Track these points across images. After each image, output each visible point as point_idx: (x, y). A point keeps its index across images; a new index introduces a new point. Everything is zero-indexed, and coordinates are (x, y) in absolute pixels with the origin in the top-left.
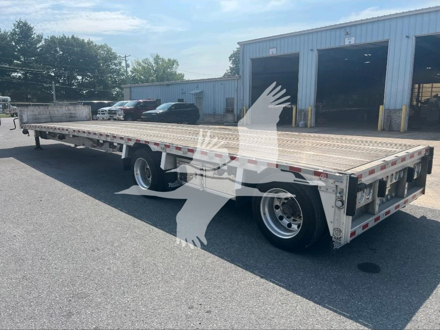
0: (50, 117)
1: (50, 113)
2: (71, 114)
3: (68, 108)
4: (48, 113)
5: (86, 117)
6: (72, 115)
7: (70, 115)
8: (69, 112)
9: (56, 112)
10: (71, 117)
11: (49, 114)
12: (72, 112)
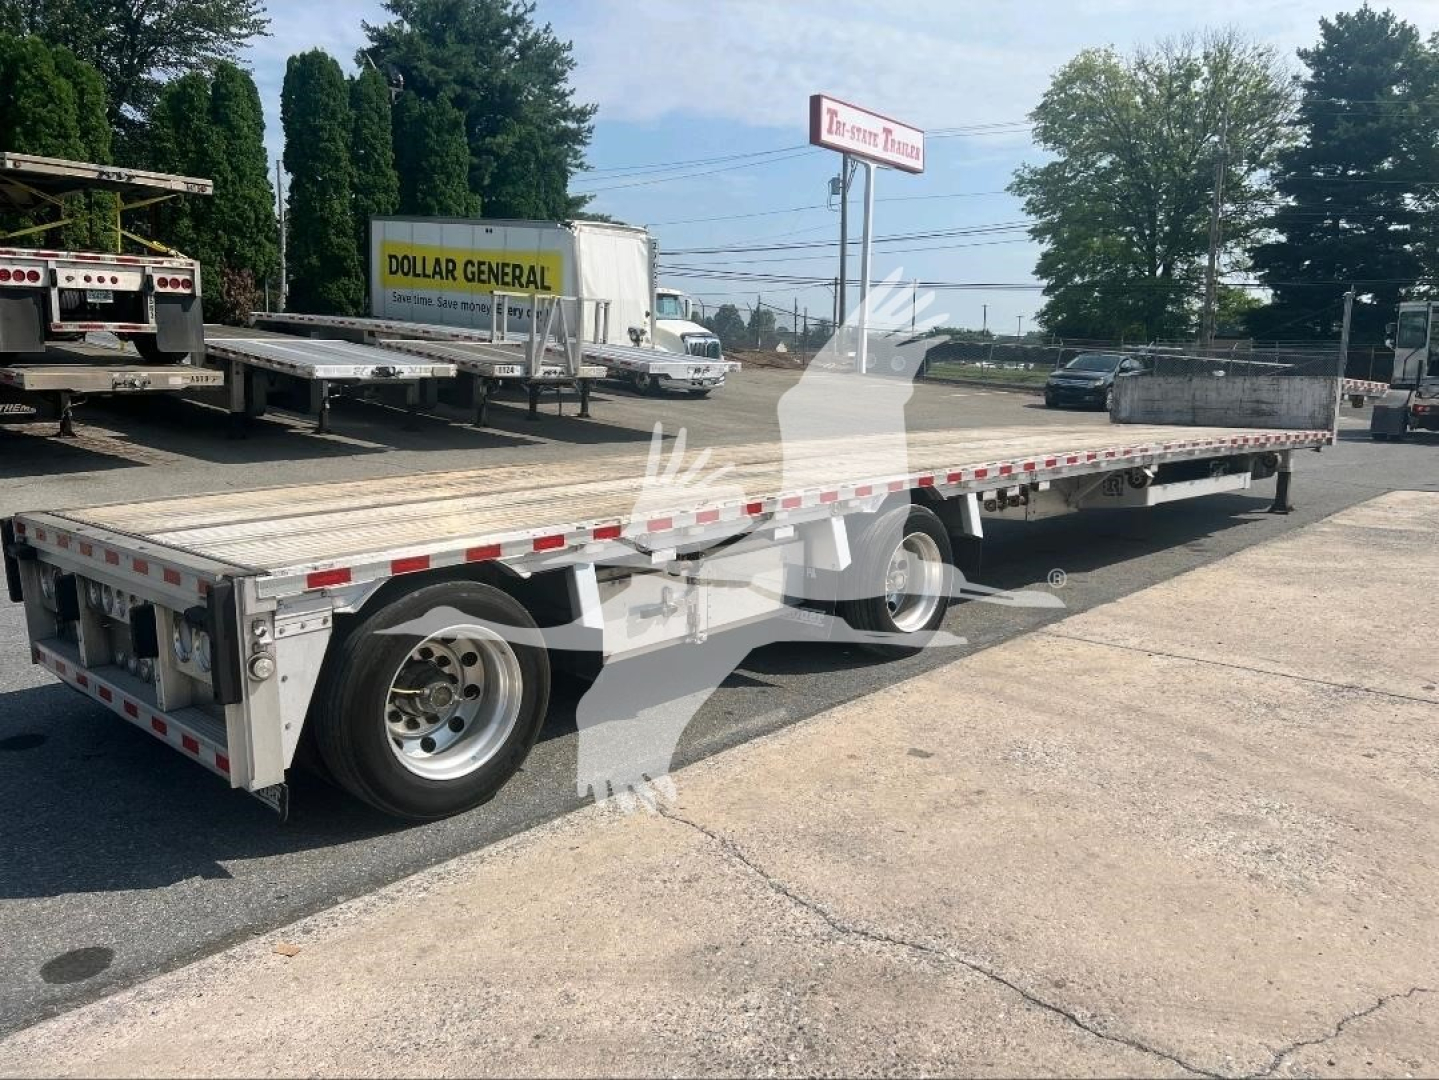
0: (1193, 408)
1: (1194, 395)
2: (1258, 402)
3: (1252, 384)
4: (1187, 396)
5: (1312, 416)
6: (1264, 406)
7: (1255, 405)
8: (1254, 396)
9: (1213, 395)
10: (1258, 413)
11: (1190, 398)
12: (1264, 396)
